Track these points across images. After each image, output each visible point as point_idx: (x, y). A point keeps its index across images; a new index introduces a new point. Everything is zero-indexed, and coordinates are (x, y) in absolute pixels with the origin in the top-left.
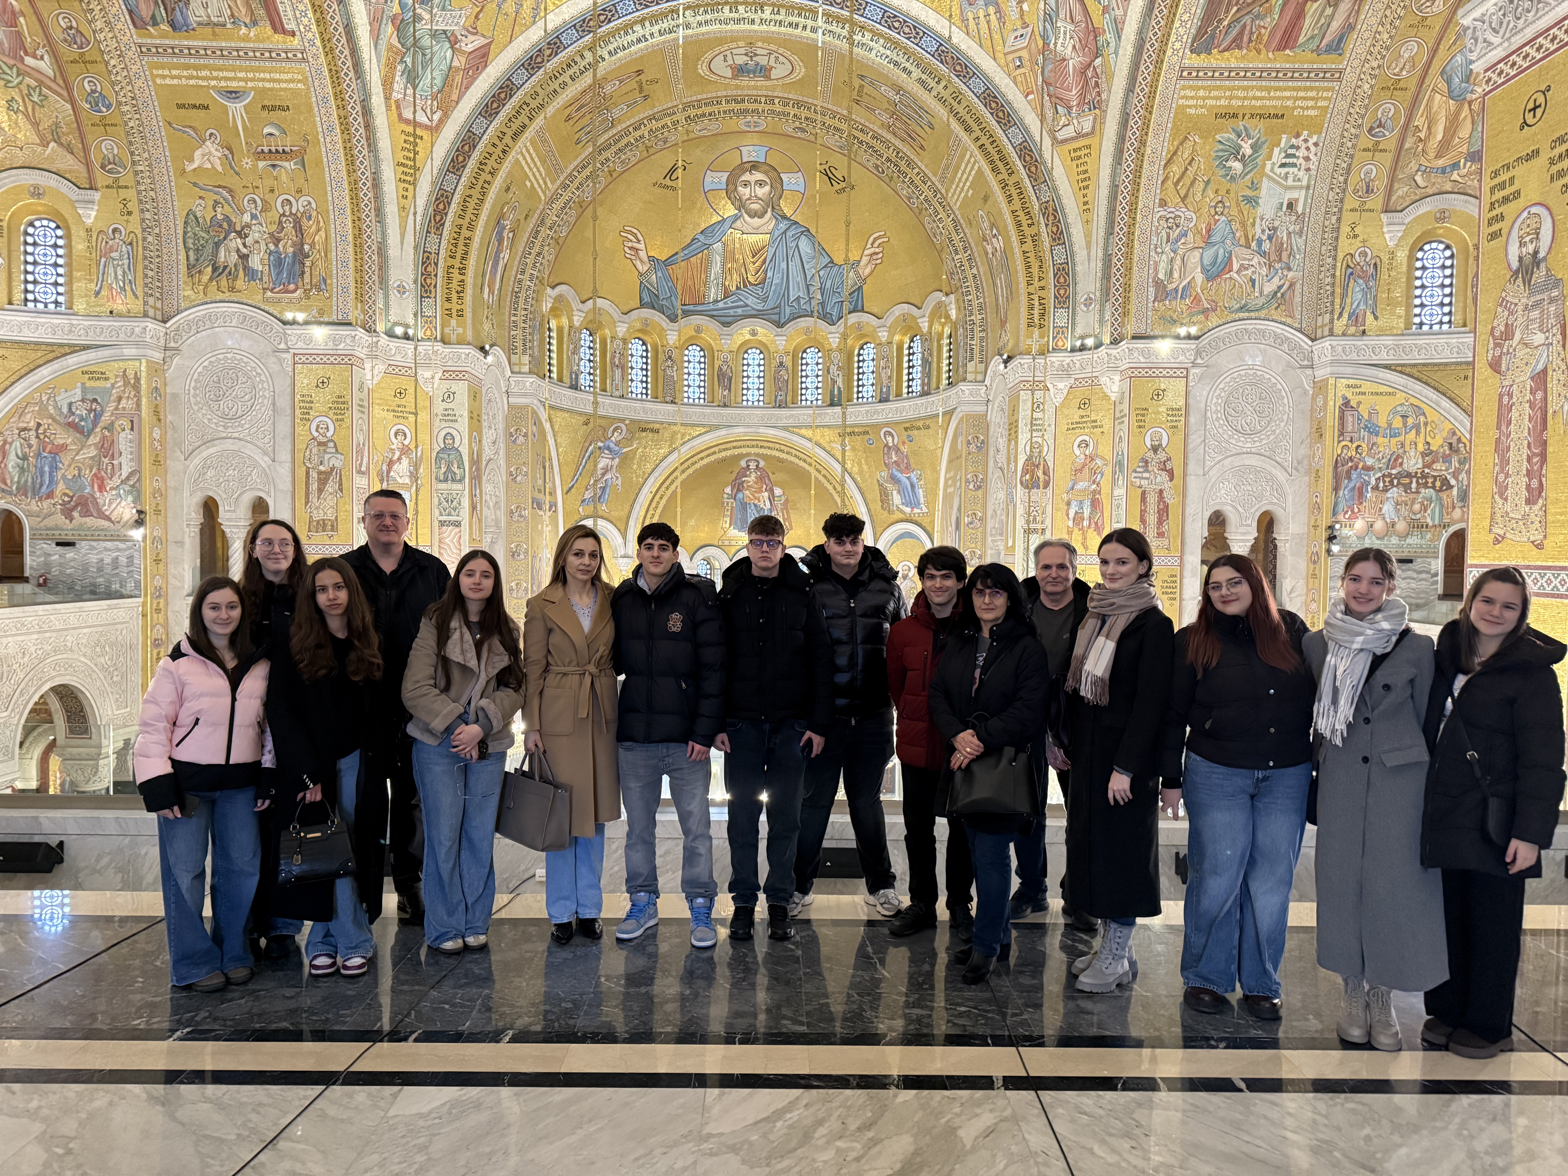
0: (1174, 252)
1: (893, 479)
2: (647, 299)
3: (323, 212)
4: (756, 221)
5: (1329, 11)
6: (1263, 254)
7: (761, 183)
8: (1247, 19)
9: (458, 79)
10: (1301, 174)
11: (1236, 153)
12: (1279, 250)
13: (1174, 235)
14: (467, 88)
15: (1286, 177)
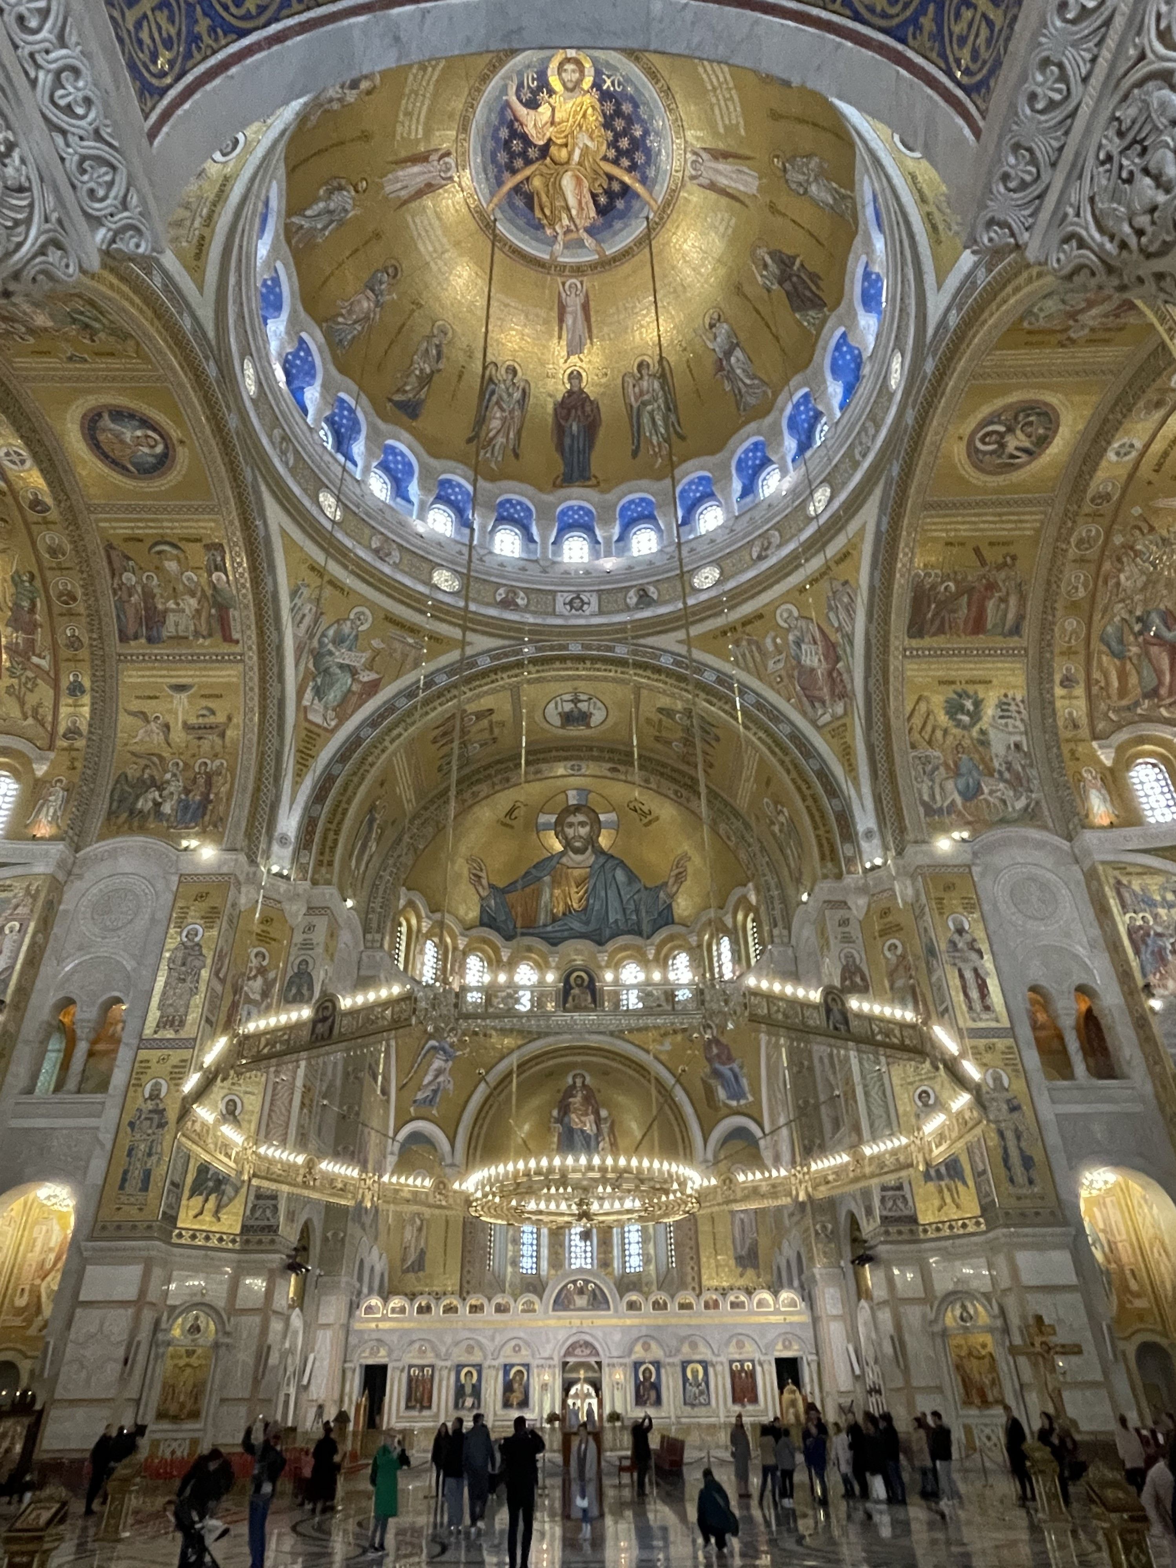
0: (932, 780)
1: (717, 1074)
2: (486, 920)
3: (232, 770)
4: (579, 858)
5: (1003, 606)
6: (1006, 781)
7: (582, 824)
8: (944, 613)
9: (354, 699)
10: (1018, 723)
11: (962, 709)
12: (1018, 777)
13: (929, 768)
14: (360, 706)
15: (1006, 725)
